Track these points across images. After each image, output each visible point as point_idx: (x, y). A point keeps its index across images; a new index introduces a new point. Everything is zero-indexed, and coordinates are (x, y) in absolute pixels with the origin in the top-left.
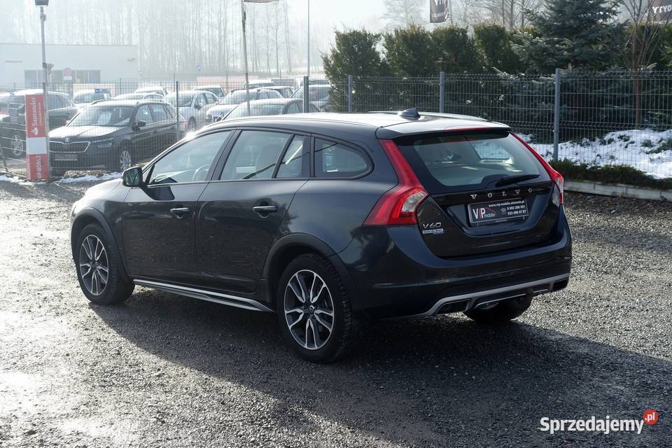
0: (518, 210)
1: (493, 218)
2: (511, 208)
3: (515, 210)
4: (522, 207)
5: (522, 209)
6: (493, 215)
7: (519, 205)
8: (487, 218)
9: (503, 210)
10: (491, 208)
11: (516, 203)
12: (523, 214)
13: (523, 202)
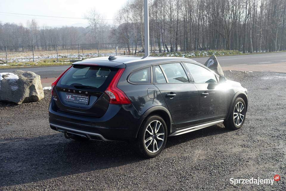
0: (84, 100)
1: (73, 100)
2: (81, 98)
3: (83, 100)
4: (86, 99)
5: (86, 100)
6: (73, 99)
7: (86, 98)
8: (71, 100)
9: (78, 98)
10: (74, 96)
11: (84, 97)
12: (85, 102)
13: (87, 97)
